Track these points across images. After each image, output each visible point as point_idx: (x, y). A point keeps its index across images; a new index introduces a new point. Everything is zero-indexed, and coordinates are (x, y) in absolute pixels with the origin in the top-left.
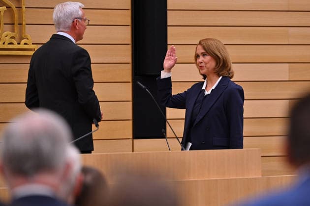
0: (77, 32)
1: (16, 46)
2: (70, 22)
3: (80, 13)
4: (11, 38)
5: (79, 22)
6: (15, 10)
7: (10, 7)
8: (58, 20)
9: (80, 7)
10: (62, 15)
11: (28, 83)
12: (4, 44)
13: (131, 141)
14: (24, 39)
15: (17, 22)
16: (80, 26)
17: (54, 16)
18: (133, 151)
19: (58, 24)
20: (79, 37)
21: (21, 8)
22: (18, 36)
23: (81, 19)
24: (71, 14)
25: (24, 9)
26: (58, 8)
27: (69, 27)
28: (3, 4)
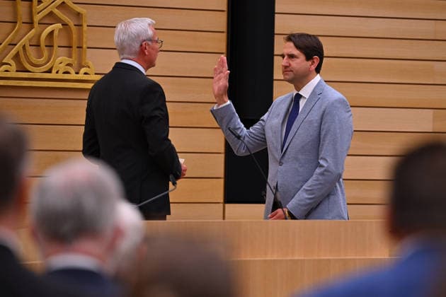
1: (73, 76)
2: (136, 46)
3: (150, 33)
4: (67, 65)
5: (148, 45)
6: (74, 29)
7: (67, 25)
9: (149, 25)
10: (126, 37)
11: (86, 126)
12: (57, 72)
13: (222, 205)
14: (84, 67)
15: (75, 45)
16: (150, 50)
17: (116, 39)
18: (224, 218)
19: (122, 49)
20: (150, 64)
21: (81, 25)
22: (76, 62)
23: (151, 40)
24: (138, 36)
25: (85, 28)
26: (120, 27)
27: (135, 53)
28: (58, 20)
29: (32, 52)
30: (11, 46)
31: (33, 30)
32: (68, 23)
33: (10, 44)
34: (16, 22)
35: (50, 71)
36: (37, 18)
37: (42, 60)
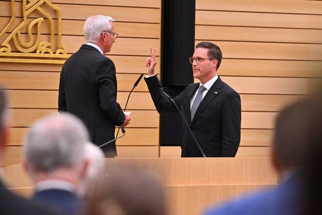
0: (104, 44)
1: (51, 55)
2: (99, 34)
3: (110, 26)
4: (47, 47)
5: (107, 35)
6: (52, 22)
7: (47, 18)
8: (88, 31)
9: (110, 21)
12: (40, 53)
14: (59, 48)
15: (53, 33)
16: (108, 39)
17: (85, 27)
18: (159, 156)
20: (107, 49)
21: (57, 19)
22: (53, 45)
23: (110, 32)
24: (101, 27)
25: (60, 20)
26: (89, 20)
27: (97, 39)
28: (41, 15)
29: (22, 38)
30: (7, 34)
31: (23, 23)
32: (47, 17)
33: (6, 33)
34: (11, 17)
35: (35, 52)
36: (26, 14)
37: (29, 44)
